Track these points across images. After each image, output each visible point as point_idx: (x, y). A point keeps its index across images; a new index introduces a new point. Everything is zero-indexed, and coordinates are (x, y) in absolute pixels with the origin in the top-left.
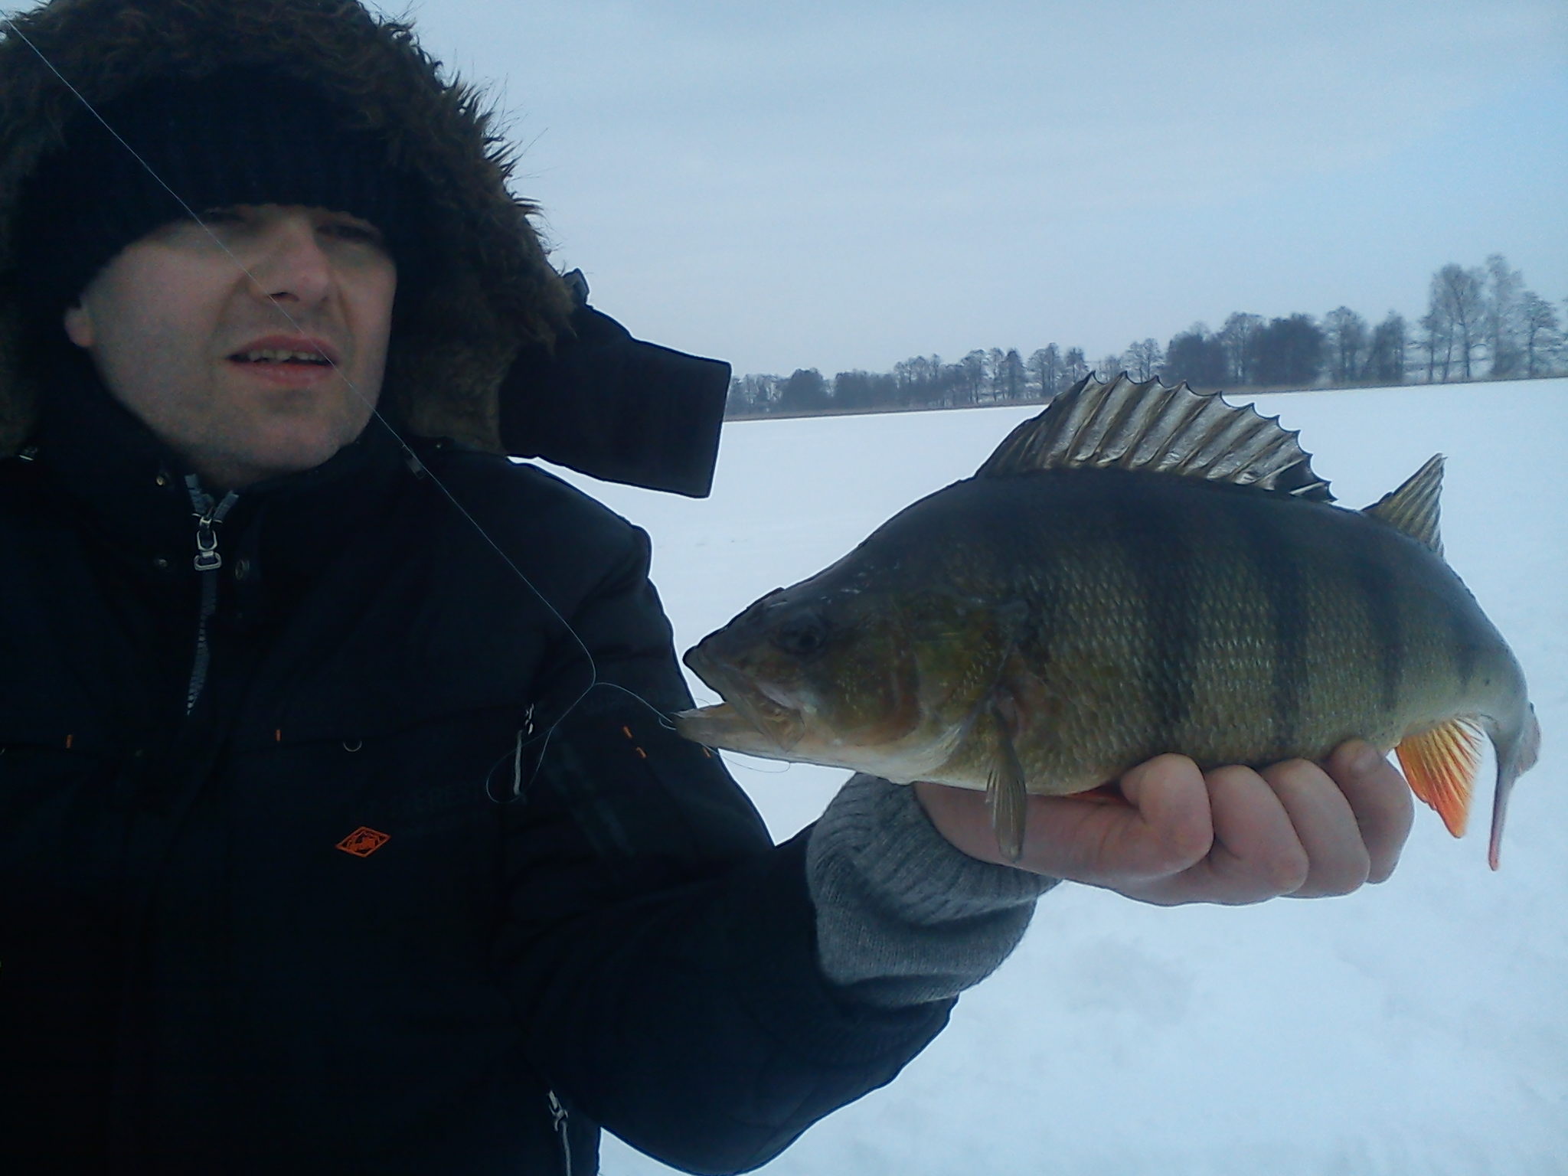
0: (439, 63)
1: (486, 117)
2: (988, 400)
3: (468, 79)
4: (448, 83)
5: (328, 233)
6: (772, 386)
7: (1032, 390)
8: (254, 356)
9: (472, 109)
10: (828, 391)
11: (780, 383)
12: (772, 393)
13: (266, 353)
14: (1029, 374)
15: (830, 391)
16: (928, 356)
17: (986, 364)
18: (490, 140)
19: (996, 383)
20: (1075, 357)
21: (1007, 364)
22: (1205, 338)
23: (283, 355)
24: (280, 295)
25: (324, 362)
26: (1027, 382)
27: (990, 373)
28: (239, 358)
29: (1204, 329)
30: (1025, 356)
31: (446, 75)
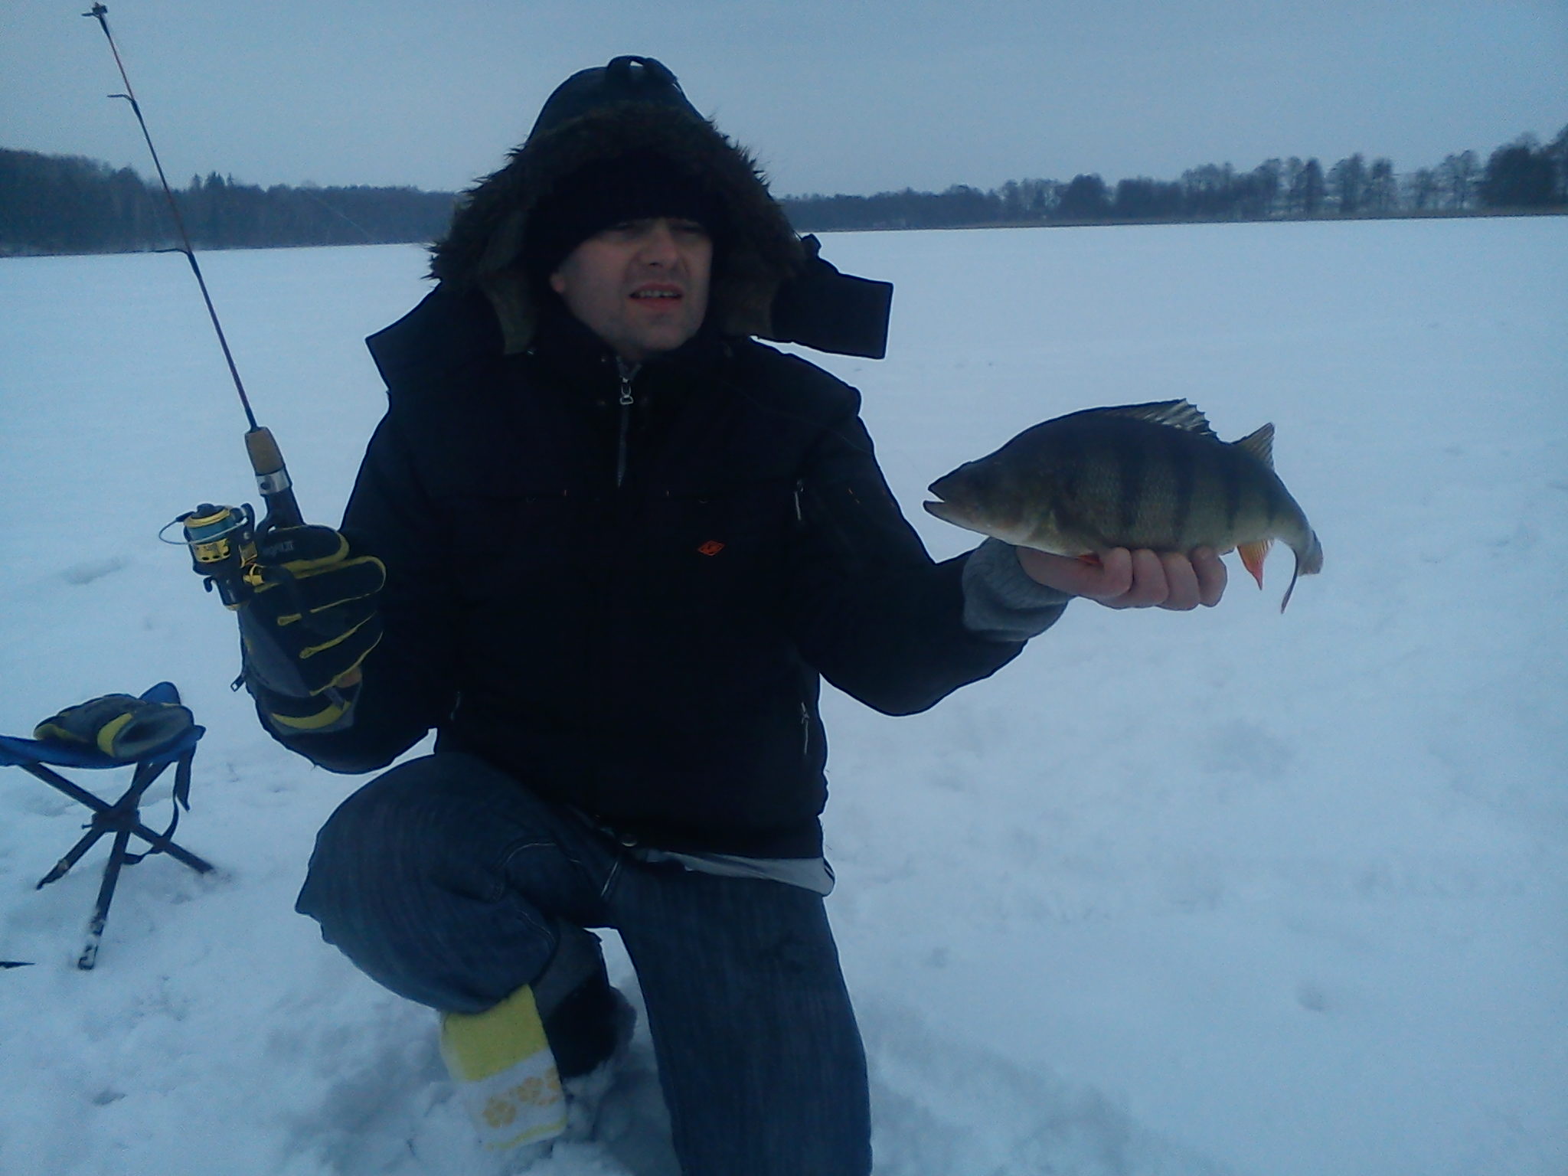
0: (727, 137)
1: (753, 162)
2: (1281, 213)
3: (743, 144)
4: (733, 145)
5: (676, 230)
6: (1051, 192)
7: (1331, 205)
8: (642, 294)
9: (746, 157)
10: (1110, 199)
11: (1059, 189)
12: (1051, 199)
13: (649, 293)
14: (1329, 187)
15: (1111, 199)
16: (1219, 164)
17: (1283, 174)
18: (756, 172)
19: (1293, 194)
20: (1382, 169)
21: (1305, 176)
22: (1534, 150)
23: (657, 294)
24: (654, 264)
25: (678, 296)
26: (1327, 195)
27: (1285, 184)
28: (634, 296)
29: (1533, 142)
30: (1327, 166)
31: (732, 142)
